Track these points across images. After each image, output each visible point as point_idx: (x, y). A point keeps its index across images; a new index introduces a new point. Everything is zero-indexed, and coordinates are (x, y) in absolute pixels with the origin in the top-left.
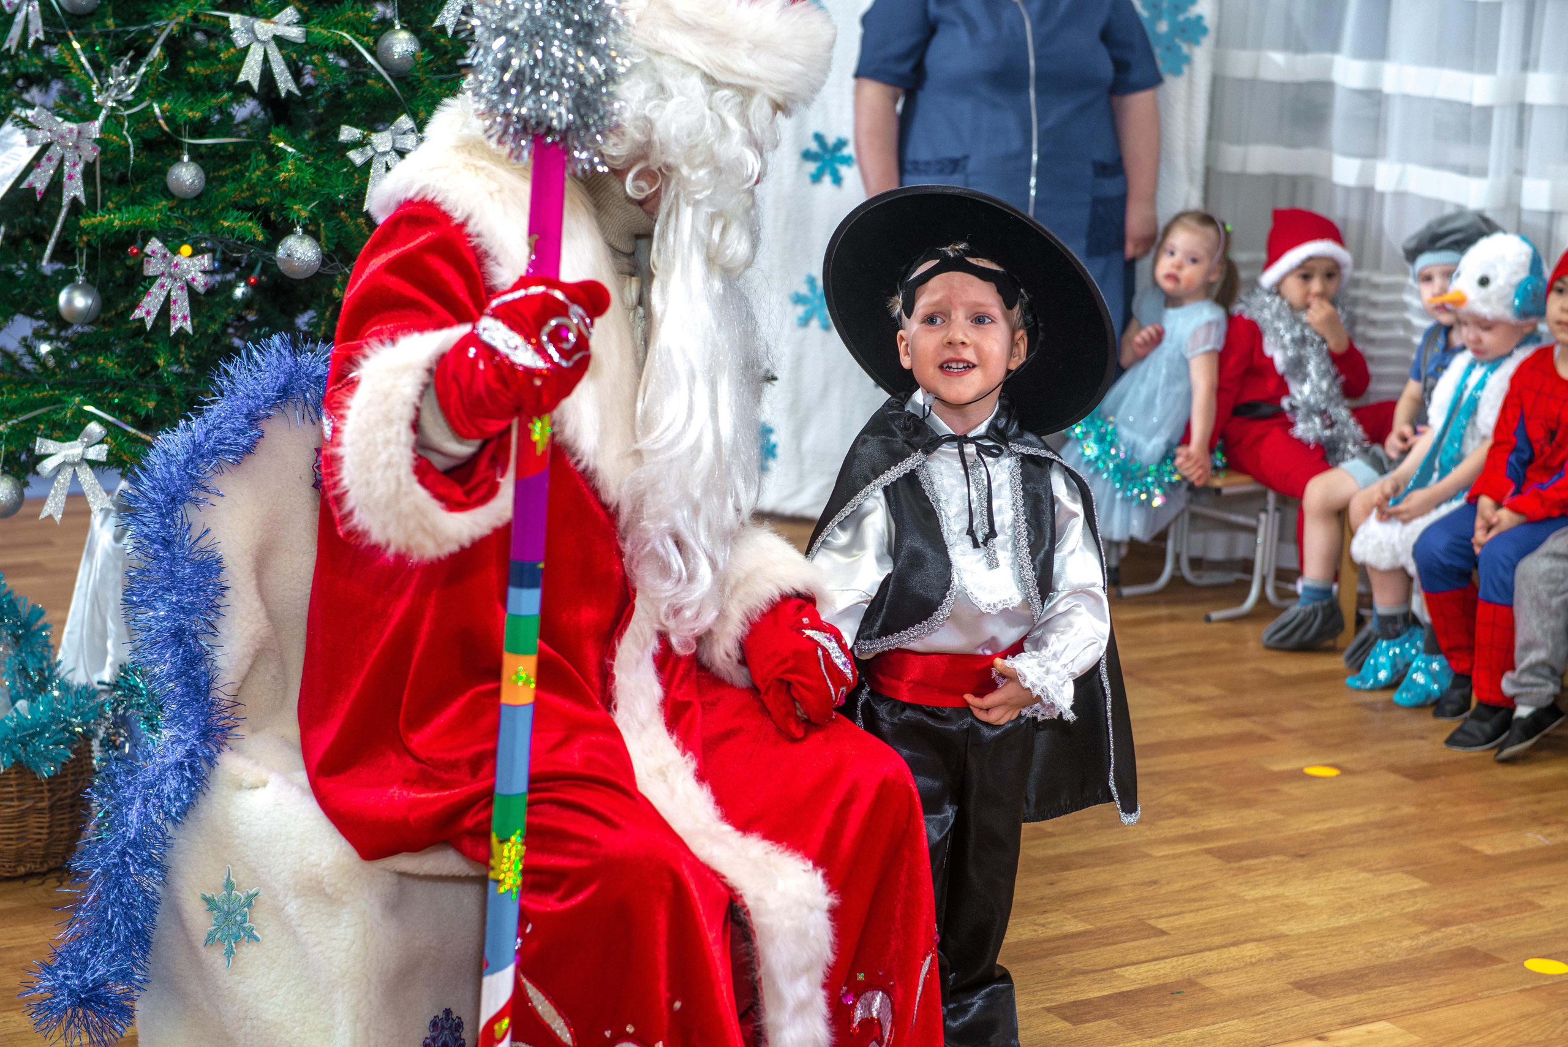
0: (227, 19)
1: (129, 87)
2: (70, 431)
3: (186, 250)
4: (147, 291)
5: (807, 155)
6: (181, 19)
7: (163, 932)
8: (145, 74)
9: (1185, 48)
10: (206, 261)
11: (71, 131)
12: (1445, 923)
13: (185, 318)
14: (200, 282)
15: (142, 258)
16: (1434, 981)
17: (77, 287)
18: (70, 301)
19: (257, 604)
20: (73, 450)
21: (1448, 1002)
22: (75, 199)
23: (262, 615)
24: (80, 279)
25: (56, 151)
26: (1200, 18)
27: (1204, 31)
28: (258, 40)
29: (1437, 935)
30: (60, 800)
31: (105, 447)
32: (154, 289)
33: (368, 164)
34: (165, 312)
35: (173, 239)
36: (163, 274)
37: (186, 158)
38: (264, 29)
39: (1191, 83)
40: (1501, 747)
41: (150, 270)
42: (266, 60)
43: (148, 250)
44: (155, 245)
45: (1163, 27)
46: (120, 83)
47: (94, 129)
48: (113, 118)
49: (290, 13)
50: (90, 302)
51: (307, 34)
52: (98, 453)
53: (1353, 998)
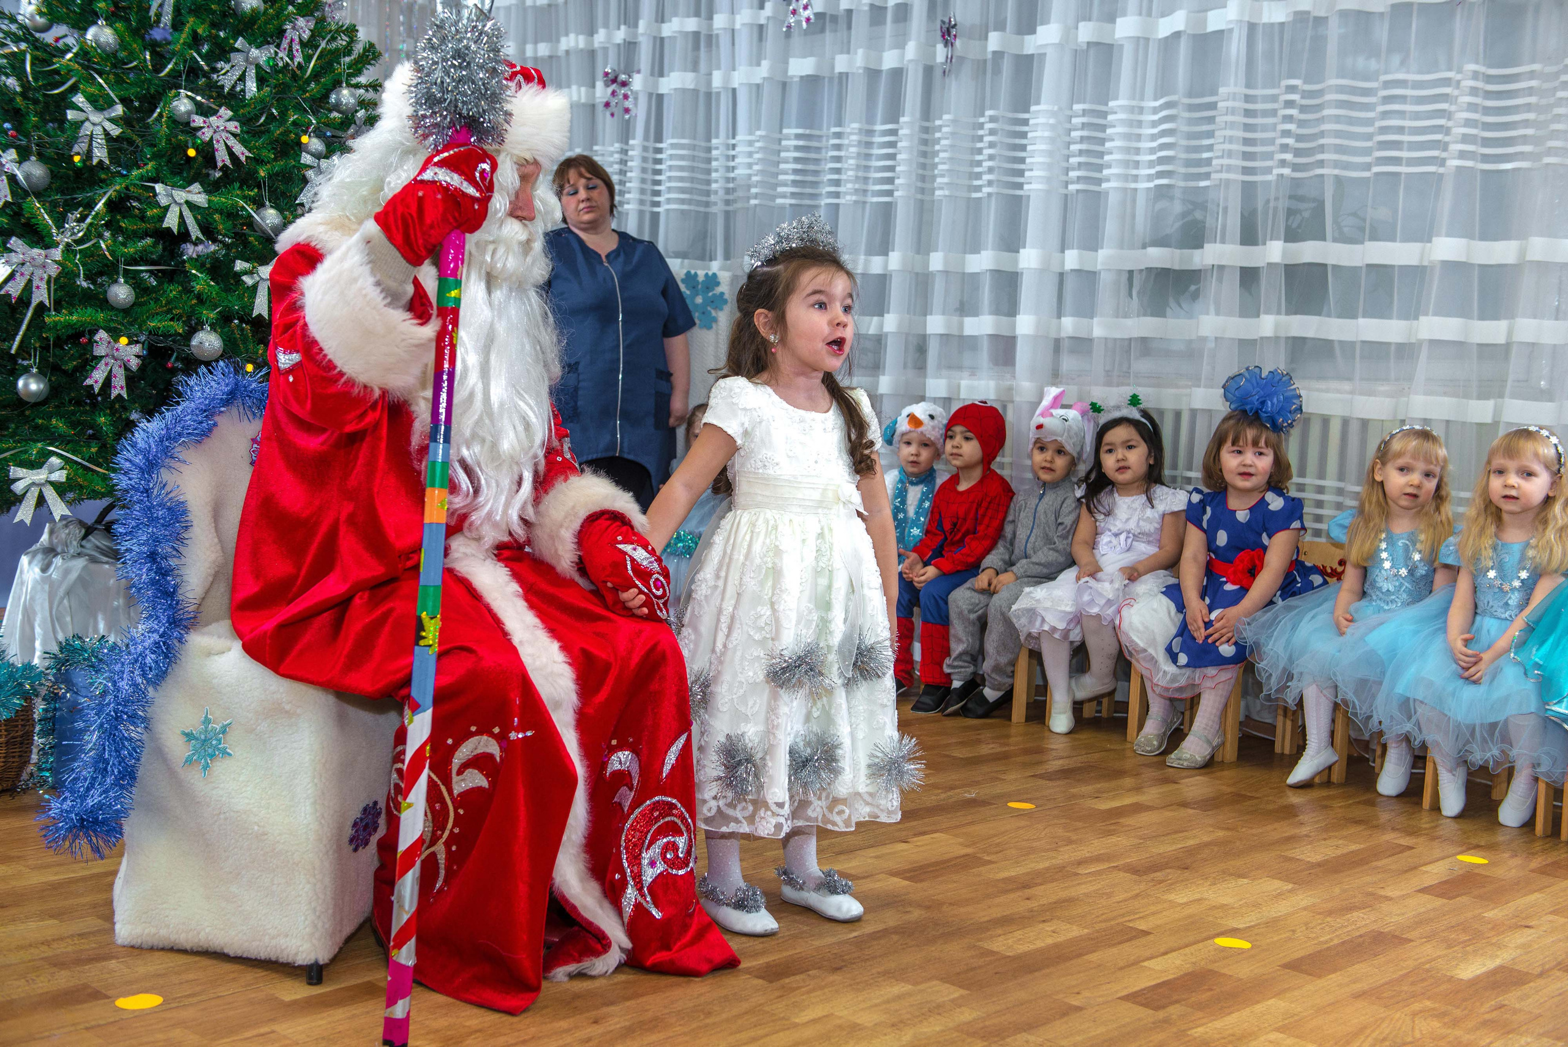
0: (153, 188)
1: (79, 231)
2: (34, 465)
3: (124, 340)
4: (94, 368)
6: (118, 188)
7: (146, 769)
8: (91, 224)
9: (714, 313)
10: (137, 349)
11: (40, 255)
12: (952, 788)
13: (122, 388)
14: (134, 363)
15: (91, 342)
16: (959, 814)
17: (33, 375)
18: (26, 385)
19: (216, 540)
20: (40, 475)
21: (972, 823)
22: (41, 305)
23: (219, 547)
24: (35, 370)
25: (27, 270)
26: (722, 294)
27: (725, 302)
28: (175, 202)
29: (949, 793)
30: (13, 738)
31: (65, 472)
32: (101, 365)
33: (255, 287)
34: (107, 383)
35: (115, 334)
36: (107, 356)
37: (122, 280)
38: (181, 195)
39: (717, 334)
40: (946, 708)
41: (99, 351)
42: (181, 216)
43: (97, 338)
44: (102, 335)
45: (699, 300)
46: (73, 228)
47: (57, 254)
48: (69, 250)
49: (196, 187)
50: (42, 386)
51: (209, 201)
52: (60, 476)
53: (915, 823)
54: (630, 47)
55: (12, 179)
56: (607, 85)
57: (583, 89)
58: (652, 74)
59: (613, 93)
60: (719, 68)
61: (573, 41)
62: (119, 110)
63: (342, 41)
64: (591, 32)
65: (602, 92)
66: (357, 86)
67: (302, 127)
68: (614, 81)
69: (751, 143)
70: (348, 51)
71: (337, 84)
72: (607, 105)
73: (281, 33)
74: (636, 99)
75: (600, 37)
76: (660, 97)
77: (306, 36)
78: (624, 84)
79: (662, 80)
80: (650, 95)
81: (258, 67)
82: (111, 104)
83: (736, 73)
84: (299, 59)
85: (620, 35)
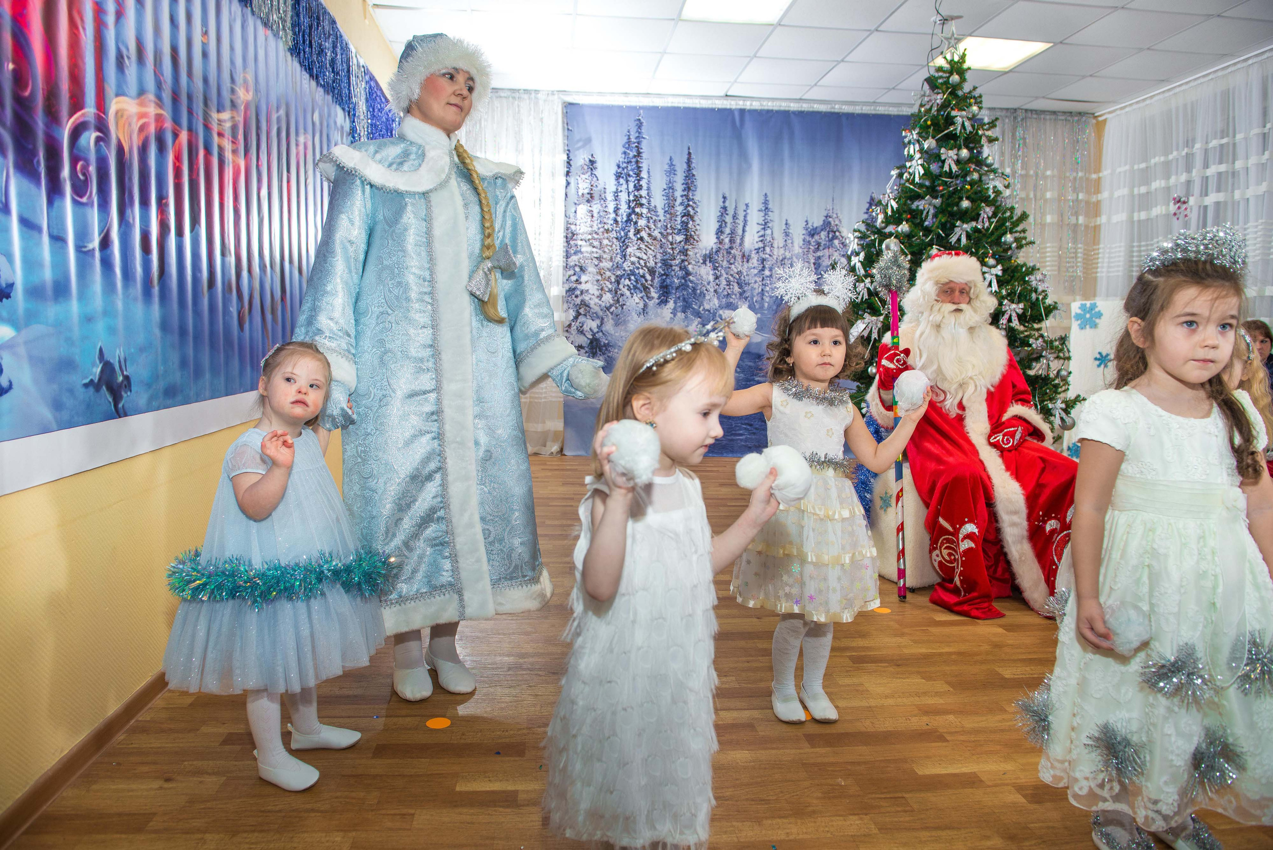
5: (1096, 359)
11: (875, 319)
22: (875, 338)
47: (881, 318)
48: (887, 316)
54: (1189, 183)
55: (868, 289)
56: (1175, 204)
57: (1164, 208)
58: (1201, 196)
59: (1179, 208)
60: (1239, 188)
61: (1158, 184)
62: (909, 257)
63: (1008, 214)
64: (1168, 178)
65: (1173, 208)
66: (1016, 232)
67: (985, 255)
68: (1179, 201)
69: (1256, 227)
70: (1011, 217)
71: (1004, 233)
72: (1175, 214)
73: (979, 215)
74: (1191, 209)
75: (1173, 180)
76: (1206, 207)
77: (990, 214)
78: (1184, 203)
79: (1206, 198)
80: (1200, 207)
81: (967, 232)
82: (906, 255)
83: (1247, 191)
84: (987, 224)
85: (1183, 178)
